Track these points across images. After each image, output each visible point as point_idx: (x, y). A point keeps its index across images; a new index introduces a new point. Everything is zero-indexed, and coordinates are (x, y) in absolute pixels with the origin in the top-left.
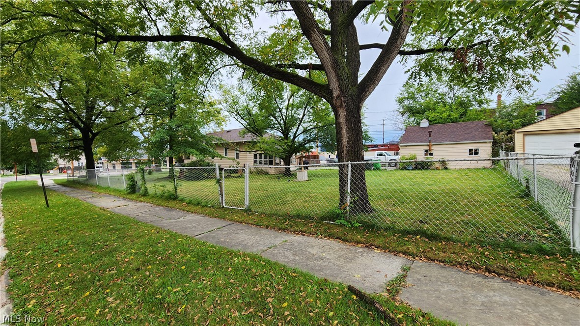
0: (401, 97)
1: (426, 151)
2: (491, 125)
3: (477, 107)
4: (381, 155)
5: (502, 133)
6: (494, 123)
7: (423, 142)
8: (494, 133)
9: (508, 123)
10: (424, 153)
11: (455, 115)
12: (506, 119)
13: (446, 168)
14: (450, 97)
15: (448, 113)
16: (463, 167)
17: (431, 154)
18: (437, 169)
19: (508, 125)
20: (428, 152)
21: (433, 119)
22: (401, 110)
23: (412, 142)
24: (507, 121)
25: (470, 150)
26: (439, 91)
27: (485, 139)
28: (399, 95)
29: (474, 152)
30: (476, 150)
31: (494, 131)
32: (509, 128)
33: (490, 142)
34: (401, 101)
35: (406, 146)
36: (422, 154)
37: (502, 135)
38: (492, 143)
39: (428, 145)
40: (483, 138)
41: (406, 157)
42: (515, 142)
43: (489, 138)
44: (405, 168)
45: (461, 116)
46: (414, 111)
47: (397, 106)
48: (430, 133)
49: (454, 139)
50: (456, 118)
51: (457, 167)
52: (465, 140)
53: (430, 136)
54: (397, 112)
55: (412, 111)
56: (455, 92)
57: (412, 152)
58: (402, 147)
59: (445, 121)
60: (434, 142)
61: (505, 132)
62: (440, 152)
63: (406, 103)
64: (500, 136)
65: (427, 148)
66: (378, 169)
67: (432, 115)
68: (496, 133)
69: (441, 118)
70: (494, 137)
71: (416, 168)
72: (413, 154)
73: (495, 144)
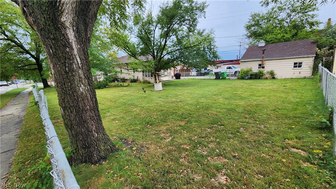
0: (249, 24)
1: (260, 65)
2: (316, 42)
3: (308, 29)
4: (230, 68)
5: (325, 48)
6: (319, 40)
7: (257, 58)
8: (317, 49)
9: (332, 40)
10: (258, 66)
11: (288, 36)
12: (330, 37)
13: (274, 78)
14: (287, 22)
15: (282, 35)
16: (287, 77)
17: (263, 67)
18: (267, 78)
19: (331, 42)
20: (261, 66)
21: (269, 40)
22: (249, 34)
23: (249, 58)
24: (330, 38)
25: (295, 64)
26: (279, 18)
27: (309, 54)
28: (247, 23)
29: (297, 65)
30: (301, 63)
31: (318, 47)
32: (331, 44)
33: (313, 57)
34: (248, 28)
35: (245, 62)
36: (256, 68)
37: (325, 50)
38: (314, 58)
39: (261, 60)
40: (306, 54)
41: (244, 70)
42: (334, 56)
43: (312, 54)
44: (242, 78)
45: (293, 36)
46: (257, 35)
47: (245, 32)
48: (264, 51)
49: (282, 56)
50: (288, 38)
51: (283, 77)
52: (292, 55)
53: (263, 53)
54: (245, 36)
55: (255, 35)
56: (291, 17)
57: (248, 66)
58: (242, 63)
59: (279, 41)
60: (267, 58)
61: (327, 48)
62: (270, 66)
63: (252, 29)
64: (322, 51)
65: (260, 63)
66: (224, 79)
67: (269, 37)
68: (319, 49)
69: (276, 39)
70: (316, 52)
71: (250, 78)
72: (250, 68)
73: (317, 58)
